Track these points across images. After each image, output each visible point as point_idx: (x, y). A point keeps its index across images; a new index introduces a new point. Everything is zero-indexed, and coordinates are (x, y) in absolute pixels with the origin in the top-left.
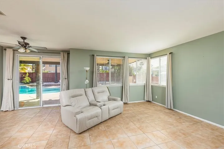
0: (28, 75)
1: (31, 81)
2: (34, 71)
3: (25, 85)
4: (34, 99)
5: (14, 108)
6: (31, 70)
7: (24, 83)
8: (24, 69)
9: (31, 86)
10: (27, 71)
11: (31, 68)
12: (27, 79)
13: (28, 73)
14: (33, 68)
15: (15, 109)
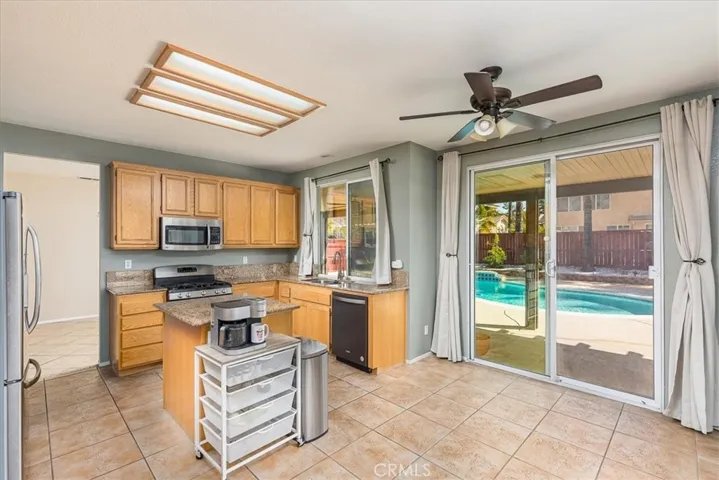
0: (497, 240)
1: (505, 258)
2: (513, 230)
3: (490, 271)
4: (520, 328)
5: (463, 355)
6: (504, 226)
7: (489, 263)
8: (488, 226)
9: (509, 274)
10: (494, 230)
11: (504, 221)
12: (497, 253)
13: (497, 236)
14: (510, 221)
15: (465, 359)
